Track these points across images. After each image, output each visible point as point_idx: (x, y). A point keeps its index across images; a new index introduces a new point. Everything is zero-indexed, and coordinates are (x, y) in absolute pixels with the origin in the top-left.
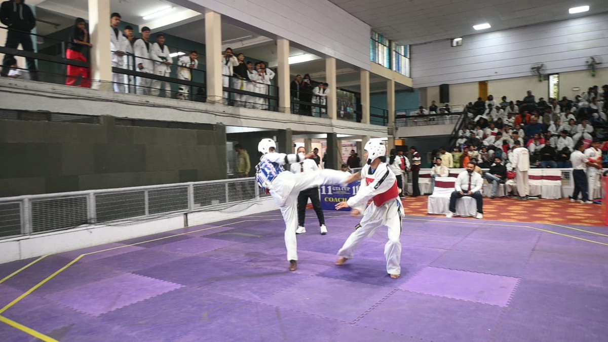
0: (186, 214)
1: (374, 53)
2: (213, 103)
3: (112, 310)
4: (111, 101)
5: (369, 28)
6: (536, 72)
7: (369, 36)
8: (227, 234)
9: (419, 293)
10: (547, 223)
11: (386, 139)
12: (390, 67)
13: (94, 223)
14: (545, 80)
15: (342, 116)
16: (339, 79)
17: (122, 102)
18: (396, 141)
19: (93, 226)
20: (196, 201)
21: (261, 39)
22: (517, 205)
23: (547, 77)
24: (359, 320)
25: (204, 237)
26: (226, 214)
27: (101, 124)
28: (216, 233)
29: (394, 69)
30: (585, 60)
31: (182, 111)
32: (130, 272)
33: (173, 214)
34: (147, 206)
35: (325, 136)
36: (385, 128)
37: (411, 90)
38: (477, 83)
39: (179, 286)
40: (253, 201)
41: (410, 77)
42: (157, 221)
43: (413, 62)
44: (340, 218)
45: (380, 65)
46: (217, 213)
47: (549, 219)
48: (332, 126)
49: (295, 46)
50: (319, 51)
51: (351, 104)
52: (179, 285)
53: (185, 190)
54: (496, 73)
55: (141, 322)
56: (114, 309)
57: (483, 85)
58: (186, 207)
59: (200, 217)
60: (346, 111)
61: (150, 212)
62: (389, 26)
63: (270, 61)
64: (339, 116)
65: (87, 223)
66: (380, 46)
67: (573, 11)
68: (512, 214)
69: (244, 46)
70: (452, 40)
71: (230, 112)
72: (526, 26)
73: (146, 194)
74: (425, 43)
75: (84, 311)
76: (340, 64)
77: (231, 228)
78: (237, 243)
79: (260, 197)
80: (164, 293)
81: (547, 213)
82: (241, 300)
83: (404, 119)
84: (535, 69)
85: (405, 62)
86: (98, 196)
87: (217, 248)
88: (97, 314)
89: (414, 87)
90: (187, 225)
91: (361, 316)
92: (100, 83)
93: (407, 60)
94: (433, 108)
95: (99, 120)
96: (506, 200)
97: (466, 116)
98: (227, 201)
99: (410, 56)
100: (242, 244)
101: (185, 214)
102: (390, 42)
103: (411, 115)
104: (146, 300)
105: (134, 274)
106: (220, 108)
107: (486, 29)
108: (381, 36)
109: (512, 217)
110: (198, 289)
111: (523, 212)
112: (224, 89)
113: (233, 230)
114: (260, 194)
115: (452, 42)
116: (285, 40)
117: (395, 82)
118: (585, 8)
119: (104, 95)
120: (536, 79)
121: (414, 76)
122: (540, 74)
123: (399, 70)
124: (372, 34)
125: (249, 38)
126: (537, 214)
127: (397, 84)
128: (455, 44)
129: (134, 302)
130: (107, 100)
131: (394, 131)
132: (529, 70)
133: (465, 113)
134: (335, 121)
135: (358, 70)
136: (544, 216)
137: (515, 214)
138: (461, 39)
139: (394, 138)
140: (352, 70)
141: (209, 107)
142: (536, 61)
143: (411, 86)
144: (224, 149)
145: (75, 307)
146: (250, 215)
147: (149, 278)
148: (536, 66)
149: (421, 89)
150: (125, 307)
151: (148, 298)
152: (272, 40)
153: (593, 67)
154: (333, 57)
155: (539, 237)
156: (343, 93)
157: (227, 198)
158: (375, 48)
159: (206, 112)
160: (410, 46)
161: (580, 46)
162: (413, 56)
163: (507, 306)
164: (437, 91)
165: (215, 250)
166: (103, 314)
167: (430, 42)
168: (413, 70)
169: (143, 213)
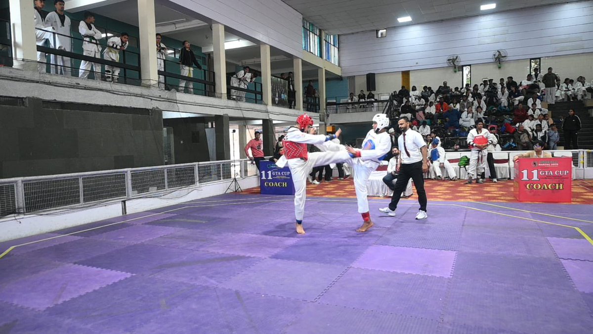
0: (124, 202)
1: (306, 42)
2: (149, 86)
3: (59, 303)
4: (37, 82)
5: (301, 17)
6: (452, 63)
7: (301, 24)
8: (170, 220)
9: (370, 269)
10: (469, 200)
11: (318, 125)
12: (321, 56)
13: (24, 213)
14: (459, 71)
15: (277, 103)
16: (273, 66)
17: (49, 83)
18: (327, 127)
19: (22, 216)
20: (134, 188)
21: (195, 23)
22: (440, 185)
23: (461, 68)
24: (319, 298)
25: (146, 224)
26: (165, 201)
27: (27, 107)
28: (158, 220)
29: (324, 57)
30: (493, 53)
31: (116, 95)
32: (71, 263)
33: (110, 202)
34: (81, 194)
35: (260, 122)
36: (317, 114)
37: (340, 78)
38: (401, 73)
39: (129, 275)
40: (192, 186)
41: (339, 66)
42: (94, 209)
43: (341, 52)
44: (282, 202)
45: (313, 53)
46: (156, 199)
47: (471, 197)
48: (267, 112)
49: (230, 32)
50: (253, 37)
51: (285, 92)
52: (129, 273)
53: (122, 176)
54: (417, 63)
55: (94, 314)
56: (60, 301)
57: (406, 74)
58: (124, 194)
59: (139, 205)
60: (281, 98)
61: (85, 200)
62: (320, 15)
63: (203, 46)
64: (274, 103)
65: (15, 213)
66: (311, 35)
67: (484, 7)
68: (438, 194)
69: (177, 29)
70: (377, 31)
71: (166, 97)
72: (442, 21)
73: (81, 181)
74: (353, 34)
75: (26, 306)
76: (274, 51)
77: (173, 215)
78: (182, 229)
79: (200, 182)
80: (114, 283)
81: (467, 192)
82: (199, 285)
83: (335, 106)
84: (451, 61)
85: (334, 51)
86: (26, 184)
87: (162, 235)
88: (43, 308)
89: (343, 76)
90: (126, 213)
91: (321, 294)
92: (23, 63)
93: (336, 49)
94: (361, 96)
95: (23, 102)
96: (430, 181)
97: (392, 103)
98: (166, 187)
99: (338, 46)
100: (189, 230)
101: (122, 201)
102: (320, 31)
103: (341, 102)
104: (95, 291)
105: (76, 265)
106: (156, 92)
107: (407, 22)
108: (312, 25)
109: (439, 196)
110: (150, 277)
111: (447, 191)
112: (160, 73)
113: (176, 216)
114: (200, 180)
115: (377, 33)
116: (220, 25)
117: (325, 70)
118: (492, 6)
119: (28, 75)
120: (452, 70)
121: (342, 64)
122: (455, 65)
123: (329, 58)
124: (303, 23)
125: (182, 22)
126: (459, 193)
127: (327, 72)
128: (380, 36)
129: (83, 293)
130: (33, 81)
131: (326, 118)
132: (446, 61)
133: (391, 100)
134: (270, 108)
135: (291, 57)
136: (466, 194)
137: (441, 194)
138: (385, 30)
139: (326, 124)
140: (285, 57)
141: (145, 91)
142: (451, 53)
143: (340, 75)
144: (161, 135)
145: (15, 302)
146: (190, 201)
147: (95, 268)
148: (452, 58)
149: (349, 78)
150: (73, 299)
151: (97, 288)
152: (206, 24)
153: (499, 59)
154: (267, 44)
155: (466, 214)
156: (278, 80)
157: (166, 184)
158: (306, 37)
159: (142, 96)
160: (338, 35)
161: (488, 40)
162: (341, 45)
163: (451, 277)
164: (364, 80)
165: (161, 237)
166: (49, 307)
167: (357, 32)
168: (342, 59)
169: (78, 202)
